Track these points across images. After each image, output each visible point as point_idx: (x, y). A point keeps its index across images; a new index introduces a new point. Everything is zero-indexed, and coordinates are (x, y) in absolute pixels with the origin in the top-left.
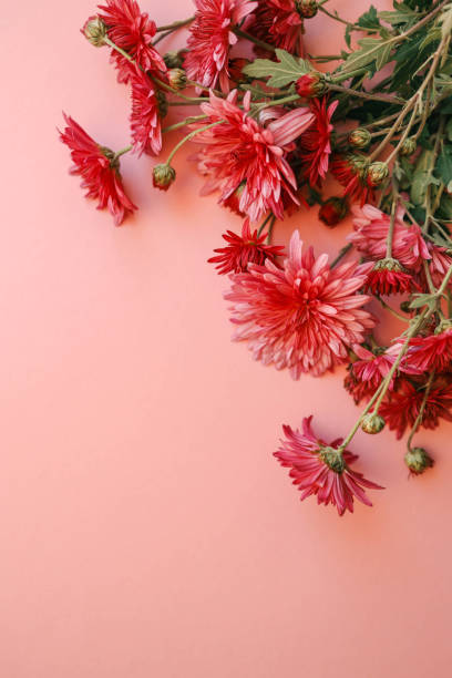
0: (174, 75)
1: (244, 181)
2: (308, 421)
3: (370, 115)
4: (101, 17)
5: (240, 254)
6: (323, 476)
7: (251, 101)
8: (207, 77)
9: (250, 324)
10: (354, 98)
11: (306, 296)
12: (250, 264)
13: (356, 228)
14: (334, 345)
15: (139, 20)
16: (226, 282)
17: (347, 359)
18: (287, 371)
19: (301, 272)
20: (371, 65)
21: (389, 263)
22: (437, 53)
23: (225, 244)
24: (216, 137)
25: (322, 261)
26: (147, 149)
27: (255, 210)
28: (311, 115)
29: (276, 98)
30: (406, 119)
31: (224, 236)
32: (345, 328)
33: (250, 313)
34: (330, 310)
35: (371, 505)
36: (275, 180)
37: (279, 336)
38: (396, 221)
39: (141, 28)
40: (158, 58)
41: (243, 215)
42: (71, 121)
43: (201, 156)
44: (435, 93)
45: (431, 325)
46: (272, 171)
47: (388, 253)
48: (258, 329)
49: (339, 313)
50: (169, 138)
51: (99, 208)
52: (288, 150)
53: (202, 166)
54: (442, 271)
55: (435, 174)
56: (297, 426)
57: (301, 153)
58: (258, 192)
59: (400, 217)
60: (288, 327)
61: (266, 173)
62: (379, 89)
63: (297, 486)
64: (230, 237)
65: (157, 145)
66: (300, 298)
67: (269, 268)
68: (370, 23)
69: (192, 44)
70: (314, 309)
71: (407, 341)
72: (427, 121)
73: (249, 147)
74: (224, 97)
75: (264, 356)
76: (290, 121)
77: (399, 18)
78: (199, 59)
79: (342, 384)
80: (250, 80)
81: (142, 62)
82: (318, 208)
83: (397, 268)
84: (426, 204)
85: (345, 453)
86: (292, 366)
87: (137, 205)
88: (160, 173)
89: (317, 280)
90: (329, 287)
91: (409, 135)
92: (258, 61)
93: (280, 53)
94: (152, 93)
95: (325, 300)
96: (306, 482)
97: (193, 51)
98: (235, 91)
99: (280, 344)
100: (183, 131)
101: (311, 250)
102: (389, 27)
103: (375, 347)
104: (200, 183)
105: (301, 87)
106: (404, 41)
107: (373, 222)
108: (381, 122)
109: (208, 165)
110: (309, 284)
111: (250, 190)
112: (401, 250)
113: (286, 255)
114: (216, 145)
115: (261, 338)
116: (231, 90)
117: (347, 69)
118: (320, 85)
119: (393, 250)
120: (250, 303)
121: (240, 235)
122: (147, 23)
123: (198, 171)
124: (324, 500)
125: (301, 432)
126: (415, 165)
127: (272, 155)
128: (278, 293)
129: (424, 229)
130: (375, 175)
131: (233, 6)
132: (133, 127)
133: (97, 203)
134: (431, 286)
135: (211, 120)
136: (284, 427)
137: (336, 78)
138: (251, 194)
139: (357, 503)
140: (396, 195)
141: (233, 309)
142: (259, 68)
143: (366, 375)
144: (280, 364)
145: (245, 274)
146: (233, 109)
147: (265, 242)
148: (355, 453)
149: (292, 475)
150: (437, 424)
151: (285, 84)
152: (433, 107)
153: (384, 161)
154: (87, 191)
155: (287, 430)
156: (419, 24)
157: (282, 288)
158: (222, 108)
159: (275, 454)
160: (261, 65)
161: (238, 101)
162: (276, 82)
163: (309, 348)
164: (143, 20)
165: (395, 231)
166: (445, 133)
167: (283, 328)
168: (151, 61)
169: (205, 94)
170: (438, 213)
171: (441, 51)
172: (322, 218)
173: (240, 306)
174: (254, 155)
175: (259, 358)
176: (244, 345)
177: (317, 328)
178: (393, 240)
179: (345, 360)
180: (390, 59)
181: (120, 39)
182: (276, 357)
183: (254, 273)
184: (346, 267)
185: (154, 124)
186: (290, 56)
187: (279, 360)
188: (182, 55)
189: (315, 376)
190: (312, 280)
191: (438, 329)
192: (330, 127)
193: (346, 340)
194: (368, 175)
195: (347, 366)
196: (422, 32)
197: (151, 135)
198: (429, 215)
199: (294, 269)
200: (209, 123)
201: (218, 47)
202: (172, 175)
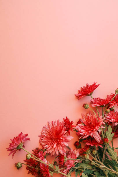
0: (108, 110)
1: (85, 125)
2: (29, 139)
3: (100, 154)
5: (68, 124)
6: (16, 144)
7: (103, 128)
8: (108, 117)
9: (52, 126)
10: (104, 150)
12: (66, 127)
13: (74, 150)
14: (47, 146)
16: (61, 121)
17: (44, 149)
19: (64, 139)
20: (111, 155)
21: (66, 159)
22: (113, 170)
23: (70, 121)
24: (95, 119)
25: (66, 144)
26: (92, 103)
27: (78, 128)
28: (99, 142)
29: (103, 133)
30: (98, 163)
31: (72, 121)
32: (51, 149)
33: (54, 126)
34: (55, 146)
35: (9, 155)
36: (85, 133)
38: (75, 160)
41: (77, 125)
42: (98, 86)
43: (91, 114)
44: (105, 169)
45: (51, 170)
46: (87, 133)
47: (68, 159)
48: (51, 128)
49: (54, 148)
50: (95, 109)
51: (79, 90)
53: (88, 115)
54: (64, 172)
55: (86, 169)
56: (28, 137)
57: (91, 139)
58: (82, 129)
59: (76, 161)
60: (51, 135)
61: (87, 131)
62: (106, 156)
63: (14, 138)
64: (72, 123)
65: (93, 105)
66: (58, 139)
67: (65, 132)
70: (55, 142)
71: (48, 165)
72: (98, 168)
73: (92, 127)
76: (98, 136)
78: (113, 115)
79: (38, 147)
80: (108, 126)
81: (112, 102)
83: (65, 161)
84: (79, 167)
85: (21, 149)
86: (42, 135)
87: (80, 100)
88: (87, 106)
90: (60, 146)
91: (96, 164)
92: (112, 129)
93: (113, 134)
94: (104, 105)
95: (57, 145)
96: (15, 141)
97: (114, 113)
98: (105, 124)
99: (47, 133)
100: (96, 111)
101: (69, 142)
104: (85, 114)
105: (106, 139)
106: (116, 162)
107: (75, 155)
108: (98, 157)
109: (88, 116)
110: (61, 141)
111: (82, 126)
112: (69, 162)
113: (68, 136)
114: (93, 119)
115: (49, 128)
117: (110, 150)
118: (106, 143)
119: (69, 160)
120: (57, 126)
121: (73, 125)
124: (11, 145)
125: (26, 138)
126: (88, 164)
127: (91, 133)
128: (59, 134)
129: (74, 167)
130: (86, 156)
132: (97, 98)
133: (80, 90)
136: (28, 134)
137: (108, 146)
139: (9, 152)
140: (81, 160)
141: (55, 122)
142: (110, 129)
143: (40, 154)
144: (42, 133)
145: (63, 126)
146: (101, 124)
147: (71, 131)
149: (17, 137)
150: (27, 170)
151: (107, 135)
152: (101, 169)
153: (89, 158)
154: (83, 88)
155: (27, 135)
158: (101, 122)
159: (21, 133)
160: (111, 129)
161: (103, 125)
162: (107, 133)
163: (46, 140)
165: (73, 160)
168: (112, 105)
169: (104, 116)
170: (77, 170)
172: (76, 142)
173: (56, 124)
175: (44, 128)
176: (47, 124)
177: (51, 142)
178: (71, 160)
180: (112, 159)
181: (117, 97)
182: (44, 132)
183: (64, 128)
186: (113, 136)
187: (43, 132)
188: (113, 110)
189: (39, 141)
191: (50, 171)
192: (97, 146)
193: (48, 149)
194: (86, 154)
195: (42, 149)
197: (95, 104)
198: (77, 168)
199: (64, 138)
200: (98, 118)
201: (115, 120)
202: (86, 108)
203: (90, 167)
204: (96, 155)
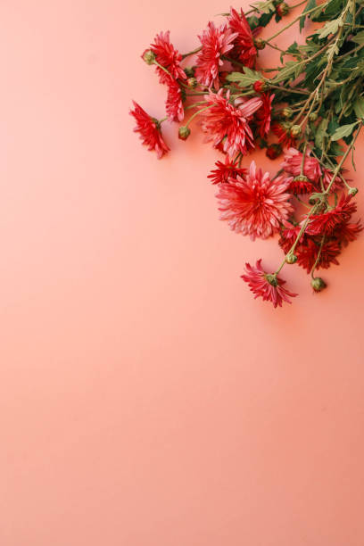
0: (191, 81)
1: (226, 135)
2: (259, 262)
3: (293, 101)
4: (152, 50)
5: (224, 174)
6: (266, 287)
7: (230, 94)
8: (207, 82)
9: (229, 210)
11: (258, 194)
12: (229, 178)
13: (285, 160)
14: (273, 221)
15: (173, 53)
16: (216, 189)
17: (280, 229)
18: (248, 237)
19: (255, 182)
20: (293, 75)
21: (302, 178)
22: (326, 69)
23: (217, 168)
24: (212, 112)
25: (266, 176)
26: (176, 119)
27: (232, 151)
28: (260, 102)
29: (244, 92)
30: (311, 102)
31: (216, 164)
32: (278, 211)
33: (229, 204)
34: (270, 202)
35: (291, 303)
36: (242, 134)
38: (306, 156)
39: (174, 57)
40: (182, 71)
41: (225, 153)
42: (137, 105)
43: (204, 122)
44: (326, 89)
45: (322, 209)
46: (241, 130)
47: (301, 173)
48: (233, 213)
49: (275, 203)
50: (188, 113)
51: (150, 150)
52: (249, 119)
53: (204, 128)
54: (328, 181)
55: (327, 131)
56: (253, 264)
57: (256, 121)
58: (234, 141)
59: (308, 154)
60: (250, 211)
61: (237, 132)
62: (299, 86)
63: (253, 292)
64: (219, 164)
65: (181, 117)
66: (255, 196)
67: (239, 180)
68: (293, 50)
69: (200, 63)
70: (262, 201)
72: (324, 103)
73: (229, 118)
74: (216, 93)
75: (236, 228)
76: (250, 105)
77: (309, 49)
78: (203, 71)
79: (278, 243)
80: (230, 83)
81: (174, 75)
82: (265, 150)
83: (305, 180)
84: (322, 148)
85: (278, 279)
86: (251, 233)
87: (170, 148)
88: (183, 132)
89: (263, 186)
90: (269, 190)
91: (313, 111)
92: (234, 73)
93: (245, 69)
94: (179, 90)
95: (268, 196)
96: (257, 289)
97: (200, 67)
98: (221, 90)
99: (245, 221)
100: (195, 110)
101: (260, 171)
102: (305, 54)
103: (295, 223)
104: (203, 136)
105: (256, 86)
106: (310, 62)
107: (294, 156)
108: (299, 104)
109: (208, 127)
110: (259, 188)
111: (229, 141)
112: (308, 171)
113: (248, 174)
114: (212, 117)
115: (235, 218)
116: (219, 88)
117: (280, 76)
118: (266, 86)
119: (304, 171)
120: (229, 199)
121: (224, 163)
122: (177, 55)
123: (202, 130)
124: (267, 298)
125: (255, 267)
126: (318, 127)
127: (241, 122)
128: (243, 193)
129: (321, 161)
130: (294, 132)
131: (221, 46)
132: (167, 107)
133: (148, 147)
134: (323, 189)
135: (210, 104)
136: (246, 264)
137: (275, 81)
138: (230, 143)
139: (284, 303)
140: (307, 143)
141: (220, 203)
142: (234, 77)
143: (289, 236)
144: (244, 232)
145: (226, 184)
146: (221, 98)
147: (237, 167)
148: (284, 280)
149: (250, 286)
150: (329, 266)
151: (248, 85)
152: (326, 96)
153: (299, 124)
154: (143, 141)
155: (248, 265)
156: (318, 53)
157: (246, 191)
158: (216, 98)
159: (242, 277)
160: (235, 75)
161: (224, 94)
162: (243, 84)
163: (260, 223)
164: (175, 53)
165: (305, 162)
166: (334, 110)
167: (246, 213)
168: (179, 74)
169: (206, 90)
170: (329, 152)
171: (328, 68)
172: (268, 155)
173: (224, 201)
174: (232, 122)
175: (234, 229)
176: (226, 222)
177: (264, 212)
178: (304, 166)
179: (278, 229)
180: (303, 71)
181: (163, 62)
182: (242, 229)
183: (231, 182)
184: (278, 179)
185: (180, 106)
186: (251, 71)
187: (244, 230)
188: (194, 69)
189: (263, 239)
190: (261, 186)
191: (326, 211)
192: (271, 108)
193: (279, 218)
194: (291, 132)
195: (280, 233)
196: (319, 57)
197: (178, 111)
198: (324, 153)
199: (252, 180)
200: (208, 105)
201: (213, 67)
202: (189, 132)
203: (325, 122)
204: (294, 108)
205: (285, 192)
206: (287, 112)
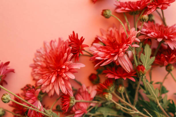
0: (146, 17)
1: (105, 45)
2: (13, 71)
3: (130, 92)
5: (75, 44)
7: (136, 47)
8: (145, 30)
9: (50, 48)
10: (136, 86)
11: (59, 70)
12: (71, 48)
13: (88, 88)
14: (41, 81)
15: (167, 3)
16: (66, 38)
18: (33, 62)
19: (67, 68)
20: (148, 93)
21: (73, 102)
23: (79, 38)
24: (122, 34)
25: (72, 76)
26: (118, 7)
27: (93, 50)
28: (130, 71)
29: (137, 57)
30: (128, 107)
31: (82, 37)
32: (47, 86)
33: (53, 48)
34: (53, 80)
36: (104, 57)
37: (45, 59)
38: (90, 103)
39: (164, 4)
40: (153, 10)
41: (92, 45)
43: (115, 28)
46: (108, 56)
47: (77, 101)
48: (48, 51)
50: (121, 15)
52: (116, 62)
53: (111, 29)
55: (108, 116)
57: (115, 67)
58: (100, 51)
59: (92, 105)
60: (49, 63)
61: (107, 53)
62: (140, 95)
64: (82, 40)
65: (119, 11)
66: (58, 68)
67: (69, 55)
68: (163, 90)
69: (157, 25)
70: (54, 73)
72: (128, 114)
73: (117, 46)
74: (137, 37)
75: (38, 54)
76: (127, 62)
77: (165, 101)
78: (152, 27)
80: (143, 47)
81: (151, 5)
83: (71, 105)
84: (97, 113)
86: (35, 64)
88: (108, 12)
89: (64, 75)
90: (62, 79)
92: (150, 50)
93: (154, 58)
94: (139, 8)
95: (58, 76)
97: (154, 25)
98: (139, 41)
99: (43, 60)
100: (124, 22)
101: (76, 72)
104: (105, 28)
105: (141, 67)
106: (157, 104)
107: (89, 95)
108: (127, 97)
109: (111, 31)
110: (63, 71)
111: (101, 47)
112: (79, 105)
114: (119, 34)
115: (45, 52)
116: (140, 40)
117: (147, 84)
118: (141, 74)
119: (79, 103)
121: (83, 43)
123: (109, 27)
127: (114, 56)
128: (60, 59)
130: (106, 95)
131: (172, 40)
135: (128, 32)
136: (9, 62)
137: (144, 80)
138: (99, 48)
140: (100, 103)
141: (56, 41)
142: (148, 50)
143: (28, 94)
144: (35, 60)
145: (68, 46)
146: (132, 41)
147: (81, 53)
151: (142, 60)
153: (113, 99)
155: (7, 63)
156: (163, 109)
157: (62, 61)
158: (133, 36)
161: (136, 42)
162: (142, 57)
163: (41, 71)
164: (168, 4)
165: (86, 103)
168: (151, 9)
169: (138, 29)
172: (92, 75)
173: (56, 44)
174: (114, 49)
175: (37, 52)
176: (42, 45)
177: (47, 74)
178: (83, 103)
179: (36, 85)
180: (151, 100)
182: (37, 58)
183: (68, 49)
185: (127, 9)
186: (152, 62)
187: (37, 60)
188: (153, 21)
189: (31, 73)
190: (65, 72)
192: (125, 79)
193: (43, 86)
194: (107, 93)
195: (34, 86)
196: (160, 111)
197: (123, 8)
198: (93, 115)
200: (127, 31)
201: (156, 34)
202: (107, 17)
204: (124, 94)
205: (60, 91)
206: (122, 89)
